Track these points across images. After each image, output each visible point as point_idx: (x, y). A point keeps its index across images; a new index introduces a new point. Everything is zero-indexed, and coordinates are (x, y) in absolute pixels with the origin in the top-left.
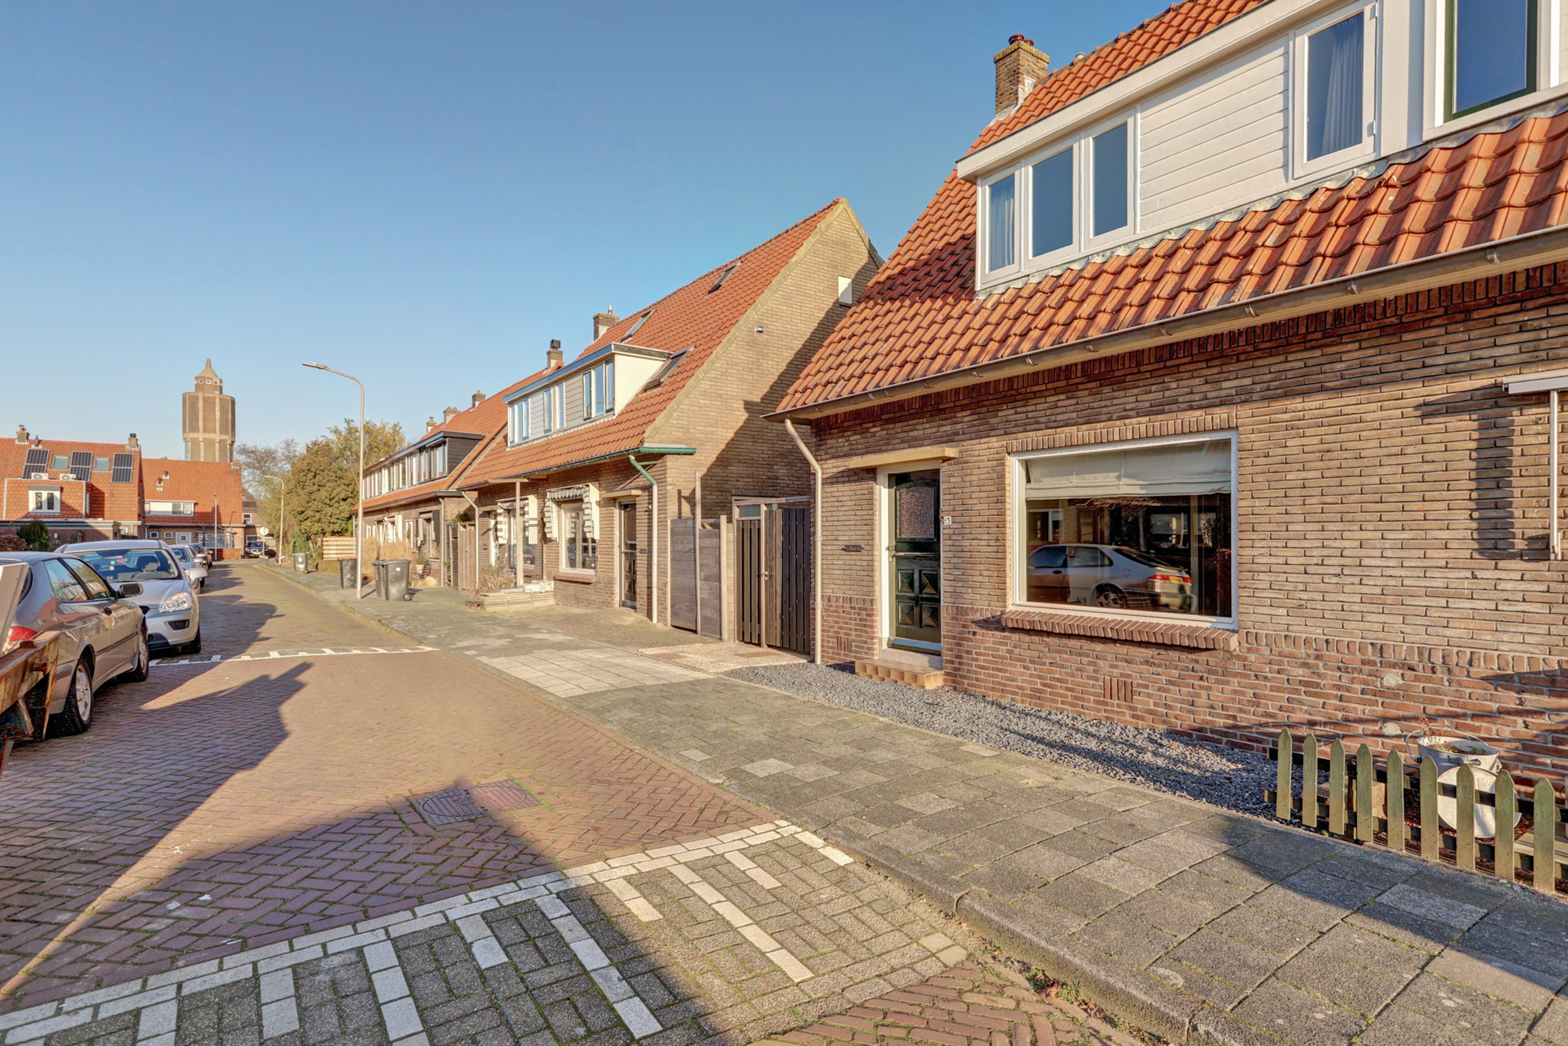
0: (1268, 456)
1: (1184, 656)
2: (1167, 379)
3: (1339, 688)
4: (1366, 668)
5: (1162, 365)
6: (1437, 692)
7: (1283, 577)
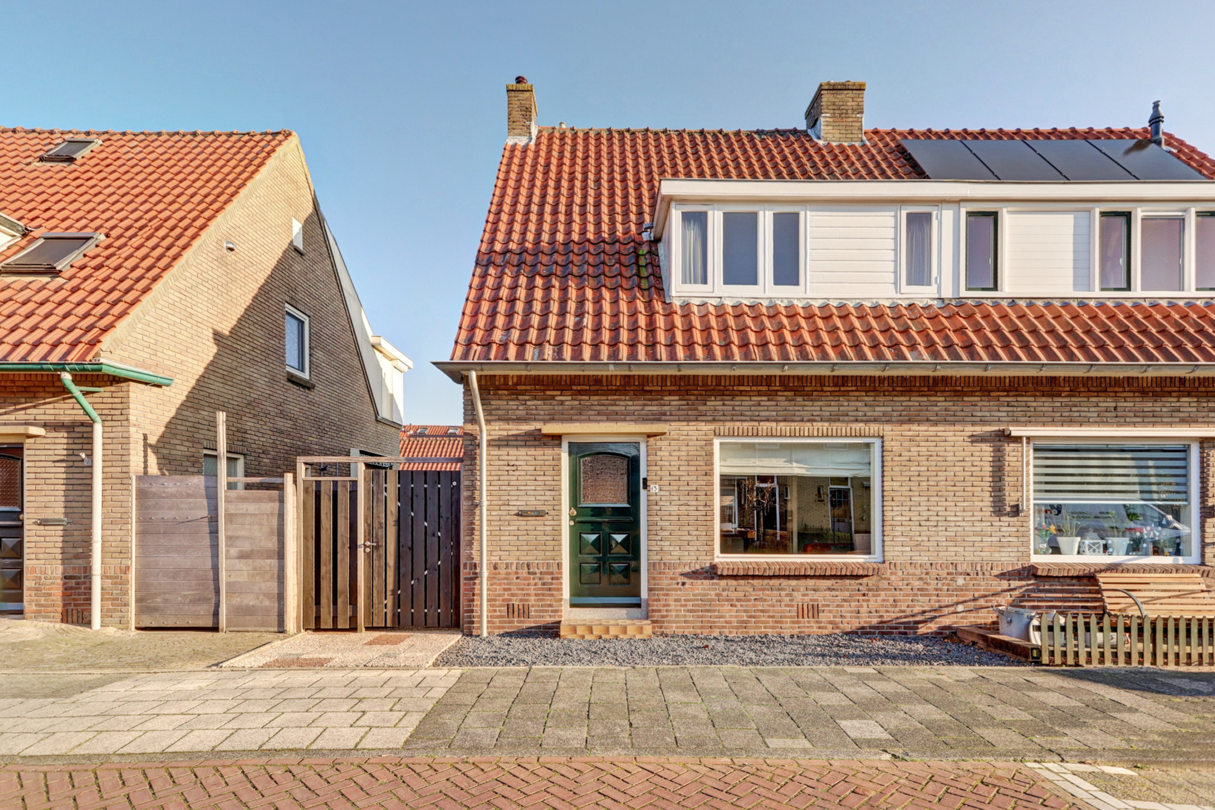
0: (900, 455)
1: (853, 582)
2: (841, 399)
3: (936, 590)
4: (949, 577)
5: (838, 389)
6: (979, 585)
7: (908, 528)
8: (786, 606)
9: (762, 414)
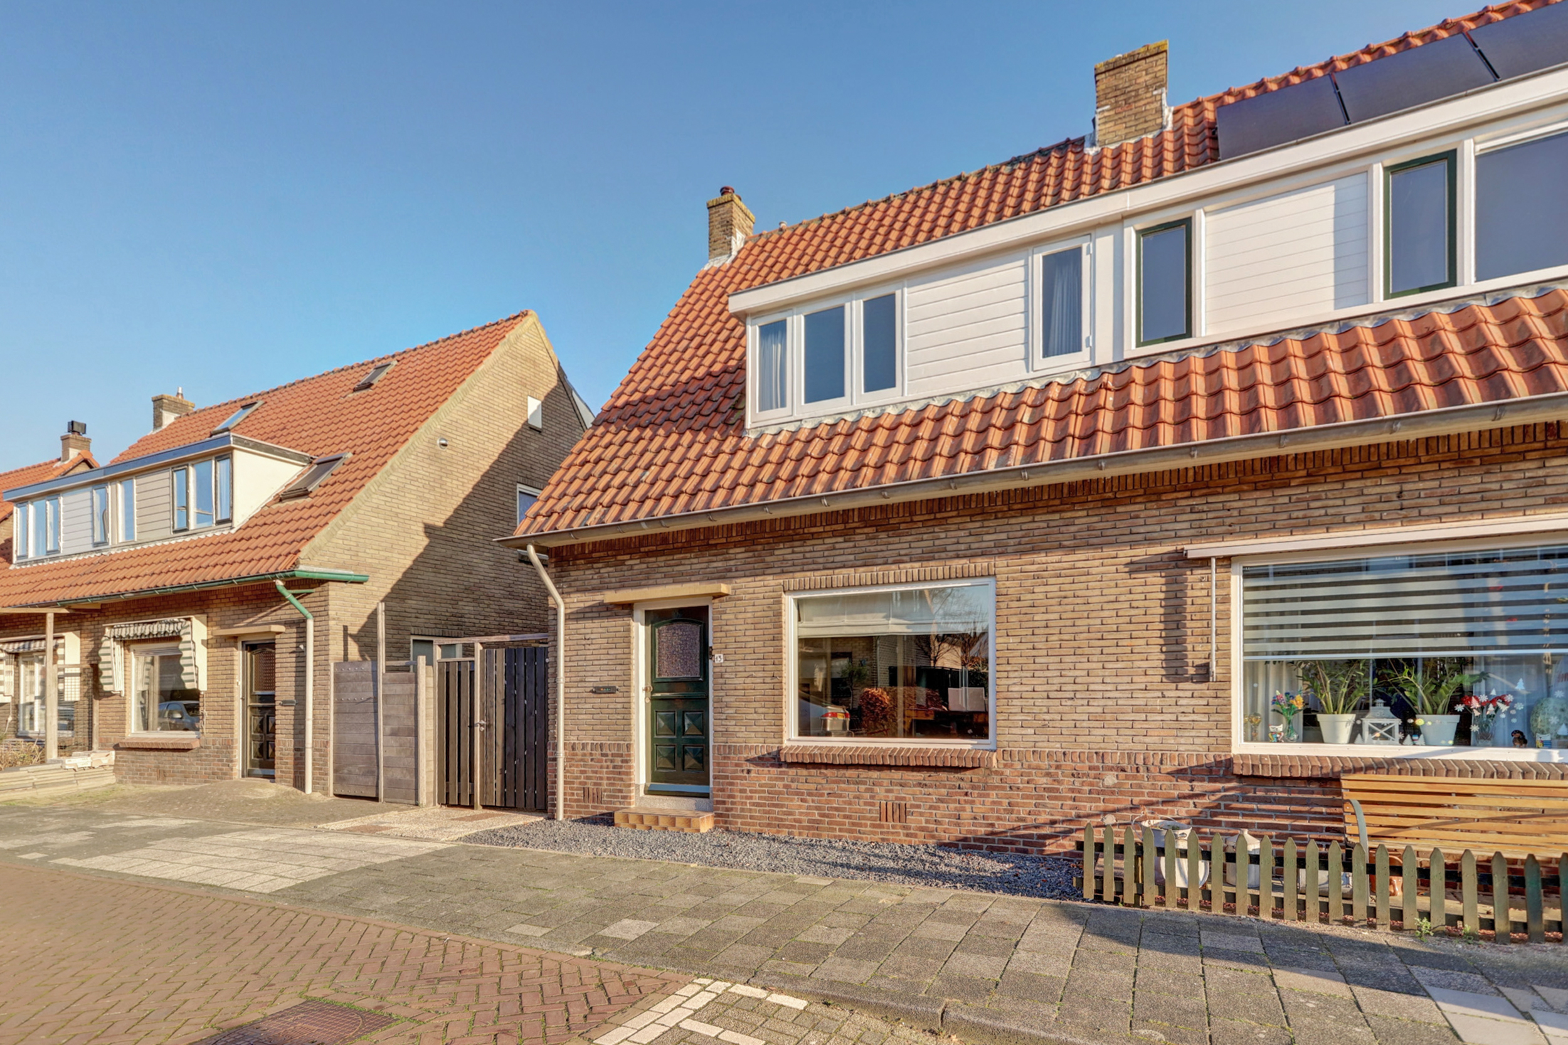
0: (1019, 600)
1: (952, 776)
2: (937, 529)
3: (1072, 791)
4: (1093, 773)
5: (932, 516)
6: (1140, 786)
7: (1031, 702)
8: (866, 804)
9: (837, 559)
